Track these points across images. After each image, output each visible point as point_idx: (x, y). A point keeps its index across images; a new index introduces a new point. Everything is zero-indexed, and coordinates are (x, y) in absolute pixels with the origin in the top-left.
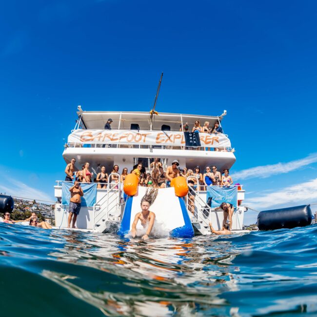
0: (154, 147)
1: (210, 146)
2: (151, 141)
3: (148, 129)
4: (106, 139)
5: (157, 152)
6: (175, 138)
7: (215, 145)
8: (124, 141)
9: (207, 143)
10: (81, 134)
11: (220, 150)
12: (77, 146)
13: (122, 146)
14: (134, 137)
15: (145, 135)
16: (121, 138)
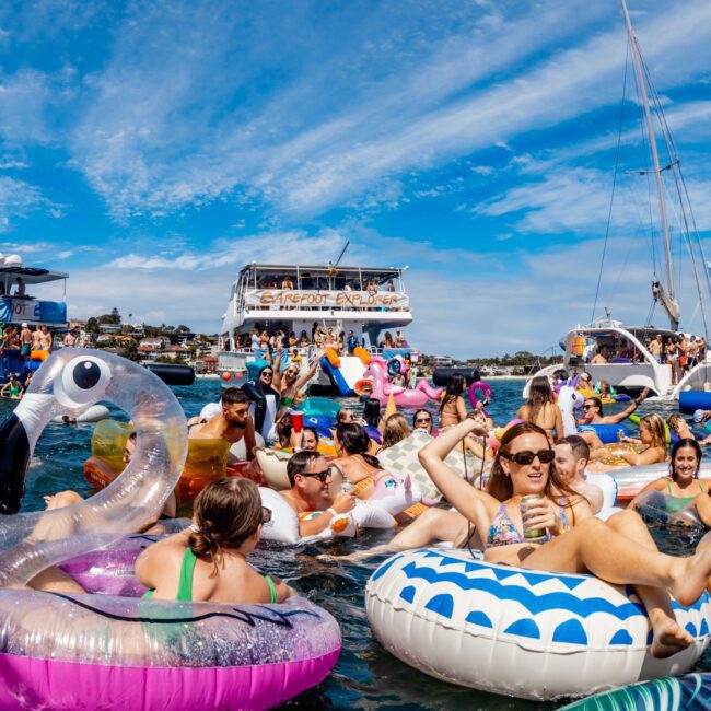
0: (334, 308)
1: (387, 306)
2: (331, 302)
3: (327, 288)
4: (288, 300)
5: (339, 315)
6: (354, 298)
7: (394, 305)
8: (305, 303)
9: (385, 303)
10: (261, 294)
11: (397, 310)
12: (258, 308)
13: (302, 308)
14: (315, 299)
15: (325, 296)
16: (303, 299)
